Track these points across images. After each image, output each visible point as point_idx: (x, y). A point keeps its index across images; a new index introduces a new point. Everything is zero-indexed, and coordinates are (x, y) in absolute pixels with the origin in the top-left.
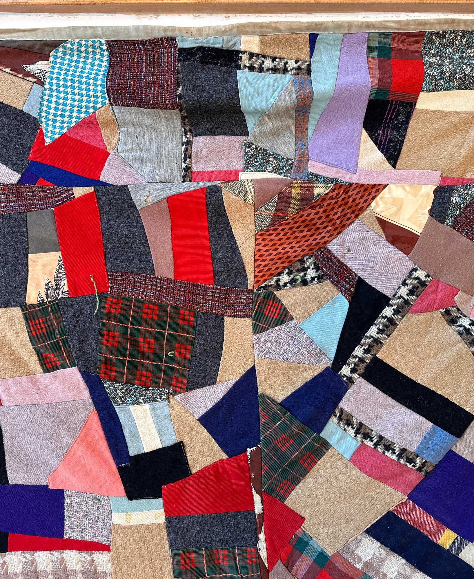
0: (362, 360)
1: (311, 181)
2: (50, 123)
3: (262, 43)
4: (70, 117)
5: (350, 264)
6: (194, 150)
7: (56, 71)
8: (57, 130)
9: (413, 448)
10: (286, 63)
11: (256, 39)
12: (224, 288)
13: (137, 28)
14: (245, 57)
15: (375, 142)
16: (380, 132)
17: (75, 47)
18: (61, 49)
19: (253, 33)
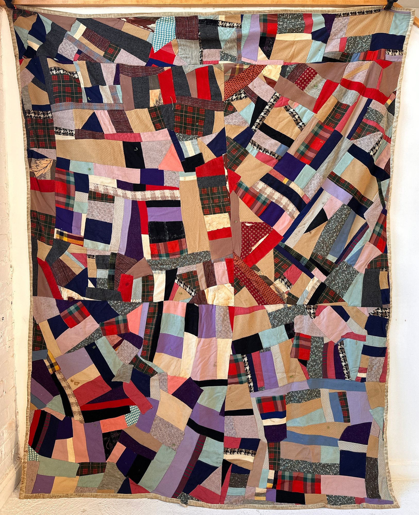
0: (259, 124)
1: (242, 64)
2: (156, 45)
3: (226, 17)
4: (163, 43)
5: (255, 92)
6: (204, 54)
7: (158, 27)
8: (158, 48)
9: (274, 151)
10: (233, 24)
11: (224, 16)
12: (214, 101)
13: (185, 13)
14: (220, 22)
15: (263, 51)
16: (265, 48)
17: (165, 19)
18: (160, 20)
19: (223, 14)
